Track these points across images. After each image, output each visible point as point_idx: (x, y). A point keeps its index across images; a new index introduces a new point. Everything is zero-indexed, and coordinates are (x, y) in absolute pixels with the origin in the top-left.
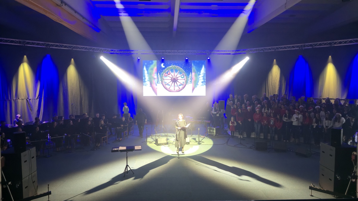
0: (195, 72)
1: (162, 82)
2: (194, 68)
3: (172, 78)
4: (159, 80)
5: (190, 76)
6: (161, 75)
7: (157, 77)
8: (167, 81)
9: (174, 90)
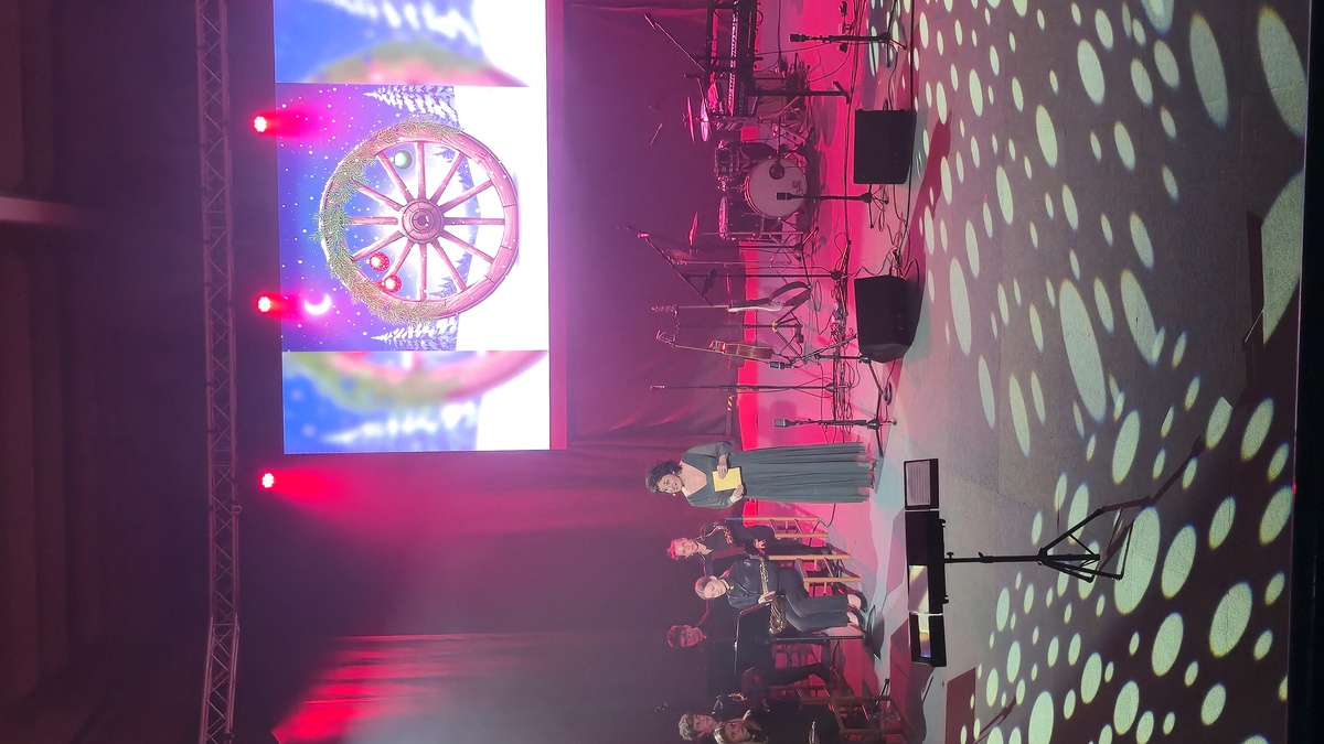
0: (368, 60)
1: (447, 314)
2: (333, 71)
3: (411, 243)
4: (426, 337)
5: (392, 100)
6: (395, 320)
7: (406, 348)
8: (439, 273)
9: (502, 222)
